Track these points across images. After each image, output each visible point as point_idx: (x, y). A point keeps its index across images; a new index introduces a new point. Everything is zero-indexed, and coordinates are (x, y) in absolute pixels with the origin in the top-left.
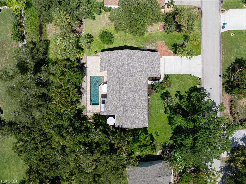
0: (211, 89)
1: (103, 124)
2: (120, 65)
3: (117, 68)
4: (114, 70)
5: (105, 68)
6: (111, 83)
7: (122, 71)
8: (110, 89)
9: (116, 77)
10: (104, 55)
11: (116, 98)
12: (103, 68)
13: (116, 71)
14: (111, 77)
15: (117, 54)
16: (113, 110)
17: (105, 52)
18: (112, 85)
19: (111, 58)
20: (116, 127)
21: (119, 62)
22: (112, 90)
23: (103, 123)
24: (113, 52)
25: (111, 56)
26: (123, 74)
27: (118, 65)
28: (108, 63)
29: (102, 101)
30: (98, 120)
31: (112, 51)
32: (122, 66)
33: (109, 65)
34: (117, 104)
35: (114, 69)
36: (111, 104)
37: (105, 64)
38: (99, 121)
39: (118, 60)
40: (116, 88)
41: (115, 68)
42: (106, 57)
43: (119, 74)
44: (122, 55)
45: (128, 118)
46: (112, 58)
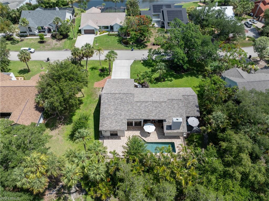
0: (143, 55)
1: (199, 137)
2: (120, 101)
3: (124, 105)
4: (127, 109)
5: (123, 123)
6: (144, 114)
7: (128, 99)
8: (151, 115)
9: (135, 107)
10: (104, 124)
11: (162, 106)
12: (122, 125)
13: (127, 107)
14: (135, 113)
15: (106, 106)
16: (178, 113)
17: (100, 123)
18: (146, 112)
19: (109, 114)
20: (199, 115)
21: (116, 103)
22: (153, 113)
23: (197, 138)
24: (102, 110)
25: (107, 113)
26: (131, 98)
27: (120, 104)
28: (116, 118)
29: (168, 130)
30: (195, 144)
31: (101, 112)
32: (121, 99)
33: (118, 116)
34: (170, 109)
35: (125, 110)
36: (171, 116)
37: (116, 122)
38: (196, 142)
39: (113, 103)
40: (149, 106)
41: (123, 108)
42: (108, 121)
43: (131, 102)
44: (107, 99)
45: (186, 100)
46: (109, 112)
